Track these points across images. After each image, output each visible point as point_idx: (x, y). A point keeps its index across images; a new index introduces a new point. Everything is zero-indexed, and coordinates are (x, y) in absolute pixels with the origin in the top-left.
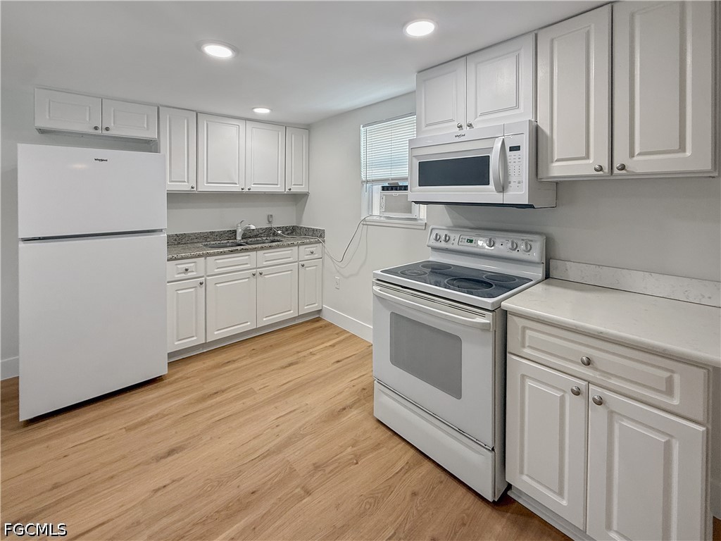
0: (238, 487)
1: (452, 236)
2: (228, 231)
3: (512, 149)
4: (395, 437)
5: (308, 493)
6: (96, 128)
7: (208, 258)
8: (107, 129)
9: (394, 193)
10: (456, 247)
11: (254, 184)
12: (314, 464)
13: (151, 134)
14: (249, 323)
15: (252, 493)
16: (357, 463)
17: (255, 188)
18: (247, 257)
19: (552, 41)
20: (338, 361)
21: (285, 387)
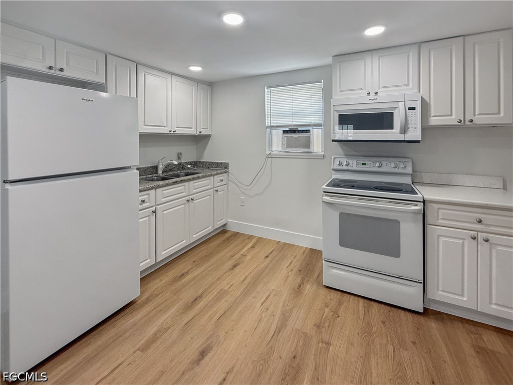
0: (280, 357)
1: (350, 162)
2: (150, 167)
3: (410, 109)
4: (345, 294)
5: (328, 344)
6: (50, 68)
7: (157, 189)
8: (61, 70)
9: (294, 135)
10: (355, 168)
11: (178, 127)
12: (315, 325)
13: (100, 79)
14: (184, 241)
15: (294, 358)
16: (339, 316)
17: (180, 131)
18: (183, 187)
19: (430, 50)
20: (267, 257)
21: (247, 281)
